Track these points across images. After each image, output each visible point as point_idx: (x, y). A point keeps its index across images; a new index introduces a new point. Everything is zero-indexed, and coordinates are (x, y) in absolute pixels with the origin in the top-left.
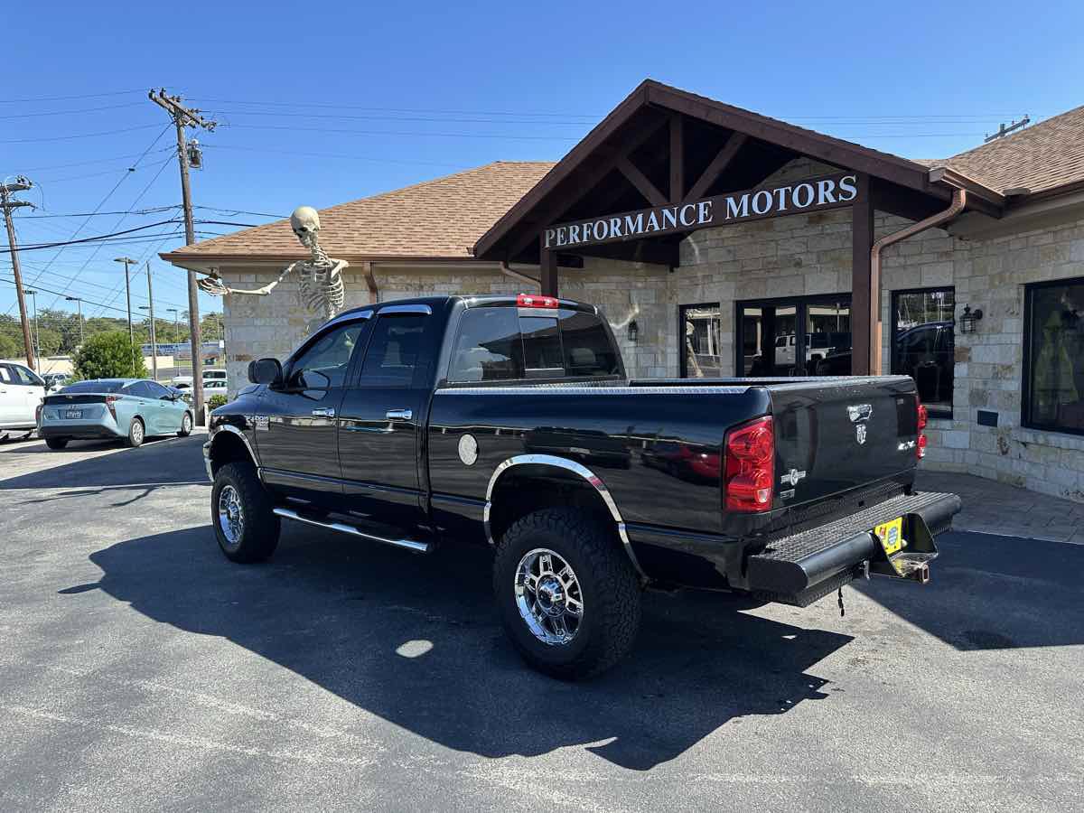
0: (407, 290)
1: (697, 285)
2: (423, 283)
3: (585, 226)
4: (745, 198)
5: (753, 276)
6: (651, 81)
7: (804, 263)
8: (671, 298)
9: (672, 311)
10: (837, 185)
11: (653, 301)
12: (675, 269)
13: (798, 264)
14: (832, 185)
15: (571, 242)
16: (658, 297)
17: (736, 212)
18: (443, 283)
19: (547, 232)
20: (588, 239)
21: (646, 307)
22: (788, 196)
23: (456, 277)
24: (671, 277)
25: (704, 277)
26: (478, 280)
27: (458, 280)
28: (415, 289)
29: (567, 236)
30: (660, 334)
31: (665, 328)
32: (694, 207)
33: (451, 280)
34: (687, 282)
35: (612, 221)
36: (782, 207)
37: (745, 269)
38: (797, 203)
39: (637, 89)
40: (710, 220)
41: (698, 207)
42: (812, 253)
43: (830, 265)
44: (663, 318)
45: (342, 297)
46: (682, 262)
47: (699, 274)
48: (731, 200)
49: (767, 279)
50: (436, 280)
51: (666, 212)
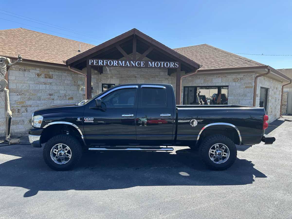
0: (20, 70)
1: (108, 79)
2: (25, 69)
3: (105, 61)
4: (153, 63)
5: (124, 78)
6: (136, 29)
7: (137, 77)
8: (100, 81)
9: (100, 85)
10: (174, 64)
11: (96, 82)
12: (101, 74)
13: (136, 77)
14: (173, 64)
15: (100, 64)
16: (97, 81)
17: (151, 65)
18: (33, 69)
19: (90, 61)
20: (106, 65)
21: (94, 83)
22: (164, 64)
23: (38, 68)
24: (100, 76)
25: (111, 77)
26: (45, 70)
27: (39, 69)
28: (23, 71)
29: (98, 62)
30: (97, 91)
31: (98, 89)
32: (140, 62)
33: (36, 69)
34: (105, 78)
35: (114, 61)
36: (162, 66)
37: (122, 76)
38: (166, 66)
39: (131, 30)
40: (144, 66)
41: (141, 62)
42: (139, 75)
43: (143, 78)
44: (98, 87)
45: (6, 72)
46: (104, 72)
47: (109, 76)
48: (150, 62)
49: (128, 80)
50: (30, 68)
51: (132, 62)
